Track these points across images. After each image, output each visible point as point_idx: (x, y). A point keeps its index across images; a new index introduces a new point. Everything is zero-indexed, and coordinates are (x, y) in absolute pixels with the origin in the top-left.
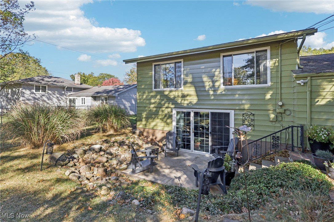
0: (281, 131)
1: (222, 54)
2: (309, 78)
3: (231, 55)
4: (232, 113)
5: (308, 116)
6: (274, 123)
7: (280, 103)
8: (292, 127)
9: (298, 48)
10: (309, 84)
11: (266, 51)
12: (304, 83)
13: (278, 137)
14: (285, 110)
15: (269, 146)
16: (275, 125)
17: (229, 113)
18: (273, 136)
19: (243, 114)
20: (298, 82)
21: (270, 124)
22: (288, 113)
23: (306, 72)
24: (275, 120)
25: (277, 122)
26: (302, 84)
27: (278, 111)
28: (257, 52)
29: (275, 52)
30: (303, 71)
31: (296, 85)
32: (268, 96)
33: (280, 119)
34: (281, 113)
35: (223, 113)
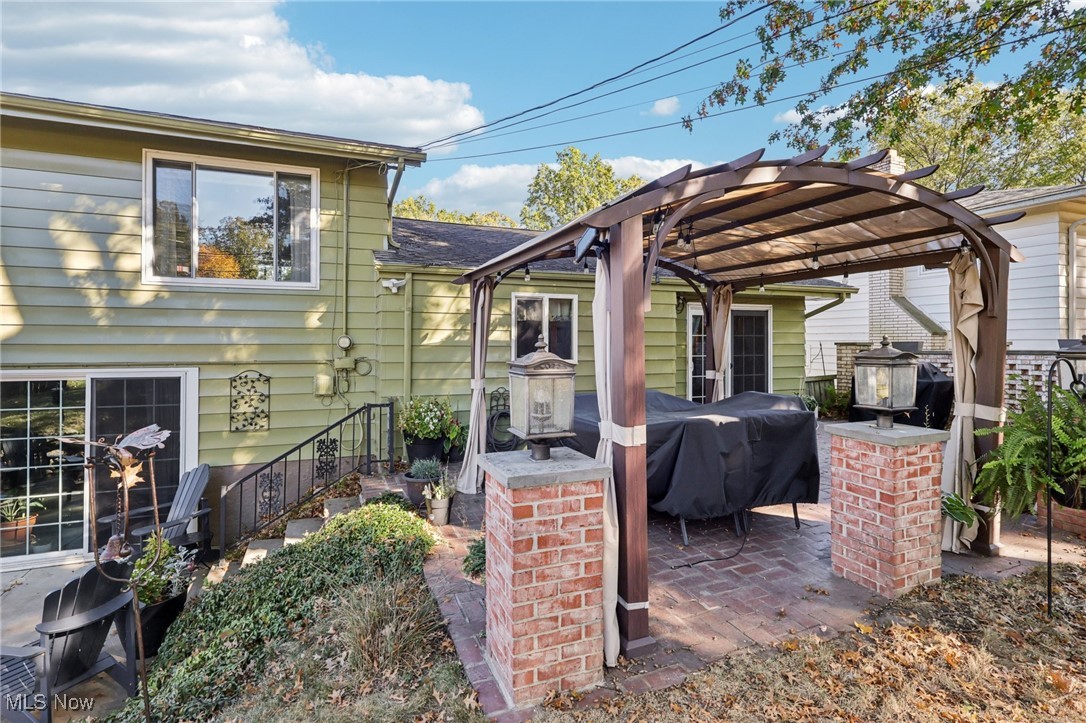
0: (340, 423)
1: (149, 155)
2: (408, 276)
3: (187, 166)
4: (189, 376)
5: (405, 374)
6: (327, 401)
7: (345, 343)
8: (368, 407)
9: (389, 191)
10: (408, 289)
11: (307, 179)
12: (399, 288)
13: (334, 441)
14: (356, 362)
15: (306, 470)
16: (332, 407)
17: (178, 380)
18: (320, 442)
19: (233, 380)
20: (385, 283)
21: (317, 404)
22: (363, 368)
23: (403, 258)
24: (330, 393)
25: (336, 398)
26: (394, 290)
27: (338, 364)
28: (280, 175)
29: (331, 188)
30: (397, 257)
31: (382, 291)
32: (314, 320)
33: (343, 386)
34: (347, 371)
35: (150, 380)
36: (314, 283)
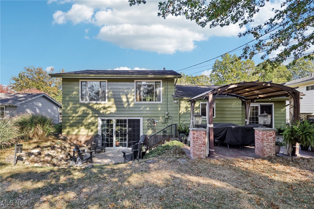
0: (167, 128)
1: (135, 81)
2: (179, 100)
3: (141, 82)
4: (141, 119)
5: (178, 119)
6: (164, 124)
7: (167, 113)
8: (172, 125)
9: (175, 83)
10: (179, 102)
11: (160, 82)
12: (177, 102)
13: (166, 131)
14: (169, 117)
15: (161, 137)
16: (165, 125)
17: (140, 119)
18: (164, 131)
19: (148, 120)
20: (174, 102)
21: (162, 125)
22: (170, 118)
23: (178, 96)
24: (164, 122)
25: (165, 124)
26: (176, 103)
27: (166, 117)
28: (155, 82)
29: (164, 83)
30: (177, 96)
31: (174, 103)
33: (166, 121)
34: (167, 118)
35: (135, 119)
36: (161, 102)
